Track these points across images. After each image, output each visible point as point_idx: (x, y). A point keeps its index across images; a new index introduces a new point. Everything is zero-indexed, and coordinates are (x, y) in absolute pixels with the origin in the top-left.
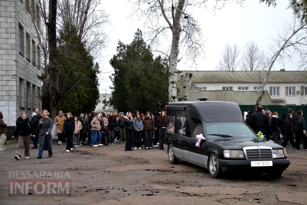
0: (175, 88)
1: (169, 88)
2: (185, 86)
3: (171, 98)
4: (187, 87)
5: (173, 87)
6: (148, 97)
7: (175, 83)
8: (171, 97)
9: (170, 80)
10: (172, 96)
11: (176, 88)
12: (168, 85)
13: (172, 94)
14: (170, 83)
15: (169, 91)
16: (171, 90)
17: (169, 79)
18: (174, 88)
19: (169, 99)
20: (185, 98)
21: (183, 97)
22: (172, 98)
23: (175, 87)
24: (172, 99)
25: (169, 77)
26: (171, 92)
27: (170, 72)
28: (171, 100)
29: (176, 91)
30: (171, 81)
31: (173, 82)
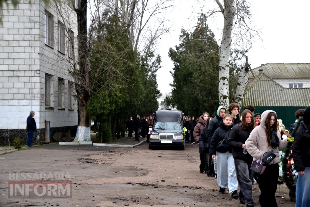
0: (226, 85)
2: (240, 83)
3: (221, 98)
4: (242, 84)
5: (224, 84)
6: (199, 97)
7: (226, 80)
8: (221, 97)
9: (221, 75)
10: (223, 95)
11: (227, 85)
12: (219, 81)
13: (222, 93)
14: (220, 79)
15: (219, 89)
16: (221, 88)
17: (219, 74)
18: (225, 85)
19: (219, 99)
20: (240, 97)
21: (237, 97)
22: (222, 97)
23: (226, 84)
24: (222, 99)
25: (219, 71)
26: (221, 90)
27: (220, 65)
28: (221, 100)
29: (228, 88)
30: (222, 77)
31: (224, 78)
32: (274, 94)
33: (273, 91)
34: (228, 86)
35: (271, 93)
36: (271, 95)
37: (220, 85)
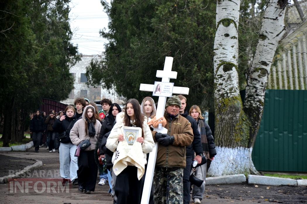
0: (232, 38)
1: (216, 38)
3: (218, 68)
4: (269, 37)
5: (227, 35)
7: (232, 25)
8: (221, 65)
9: (221, 14)
10: (223, 63)
11: (234, 37)
12: (215, 29)
13: (222, 56)
14: (219, 23)
15: (215, 47)
16: (221, 45)
17: (217, 12)
18: (229, 37)
19: (215, 70)
20: (264, 67)
21: (258, 66)
22: (222, 67)
23: (231, 36)
24: (221, 71)
25: (217, 5)
26: (221, 50)
28: (219, 73)
29: (236, 46)
30: (223, 18)
31: (227, 22)
34: (236, 41)
37: (218, 38)
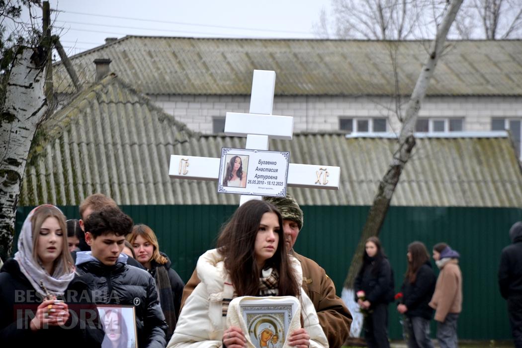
2: (12, 111)
20: (13, 168)
32: (155, 155)
33: (149, 145)
35: (142, 154)
36: (143, 161)
